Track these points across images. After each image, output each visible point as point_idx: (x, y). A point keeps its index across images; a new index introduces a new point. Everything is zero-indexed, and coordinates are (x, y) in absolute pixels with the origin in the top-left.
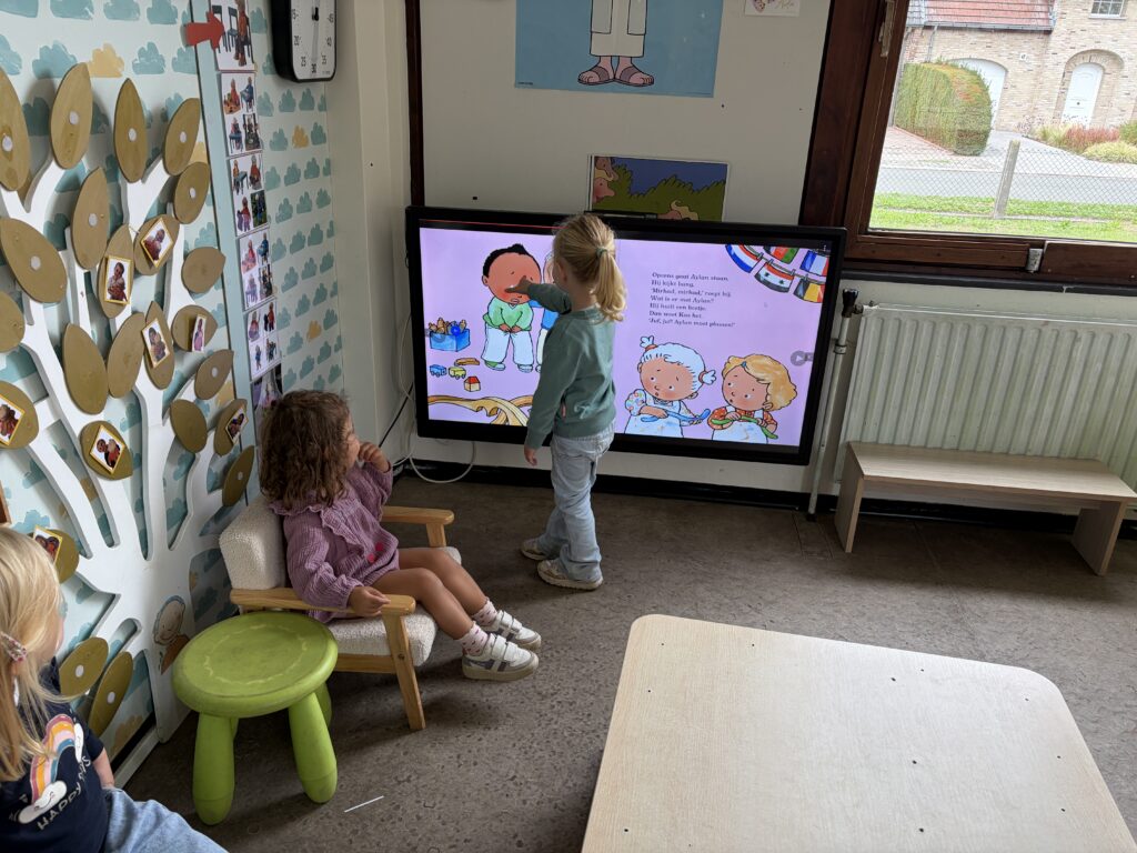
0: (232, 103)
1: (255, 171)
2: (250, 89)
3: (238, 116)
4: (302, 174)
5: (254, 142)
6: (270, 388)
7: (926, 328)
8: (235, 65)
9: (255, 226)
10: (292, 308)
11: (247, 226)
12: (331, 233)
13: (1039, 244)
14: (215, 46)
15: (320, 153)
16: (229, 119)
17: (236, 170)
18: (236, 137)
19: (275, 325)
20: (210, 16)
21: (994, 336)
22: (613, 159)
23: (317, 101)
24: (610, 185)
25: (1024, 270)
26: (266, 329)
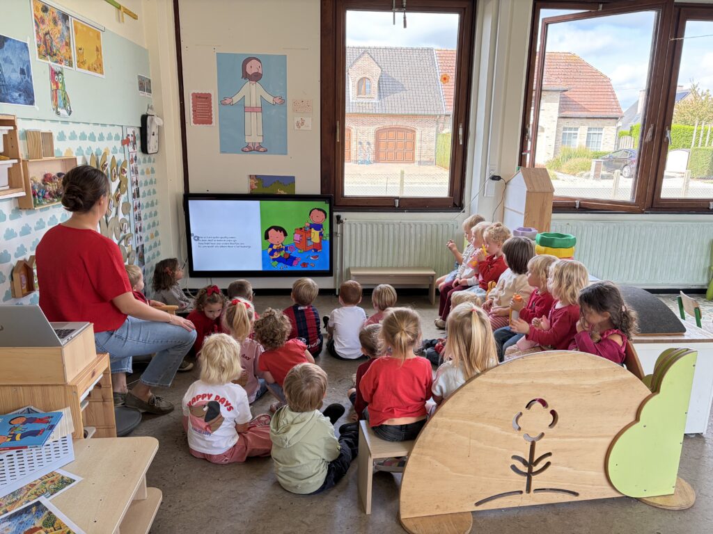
0: (132, 161)
1: (137, 181)
2: (136, 157)
3: (133, 165)
4: (148, 183)
5: (137, 173)
6: (141, 251)
7: (364, 226)
8: (132, 150)
9: (137, 197)
11: (135, 198)
12: (156, 203)
13: (397, 198)
14: (128, 145)
15: (153, 177)
16: (131, 166)
17: (133, 181)
18: (133, 171)
19: (142, 231)
20: (127, 137)
21: (386, 227)
22: (256, 176)
23: (152, 160)
24: (256, 184)
25: (394, 206)
26: (140, 231)
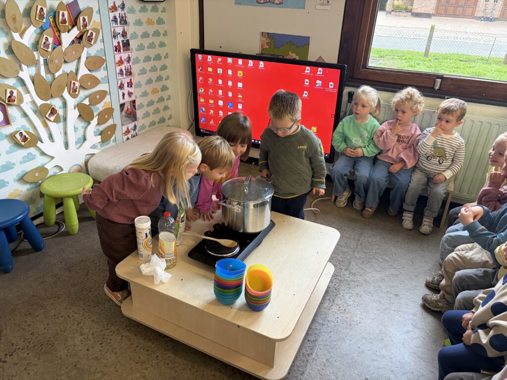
0: (113, 9)
1: (124, 32)
2: (123, 5)
3: (117, 14)
4: (151, 35)
5: (124, 22)
6: (129, 107)
9: (123, 51)
10: (143, 82)
11: (119, 51)
12: (166, 57)
13: (440, 77)
15: (161, 28)
16: (112, 15)
17: (114, 32)
18: (115, 21)
19: (133, 86)
22: (268, 33)
23: (161, 9)
24: (267, 43)
25: (433, 88)
26: (128, 86)
